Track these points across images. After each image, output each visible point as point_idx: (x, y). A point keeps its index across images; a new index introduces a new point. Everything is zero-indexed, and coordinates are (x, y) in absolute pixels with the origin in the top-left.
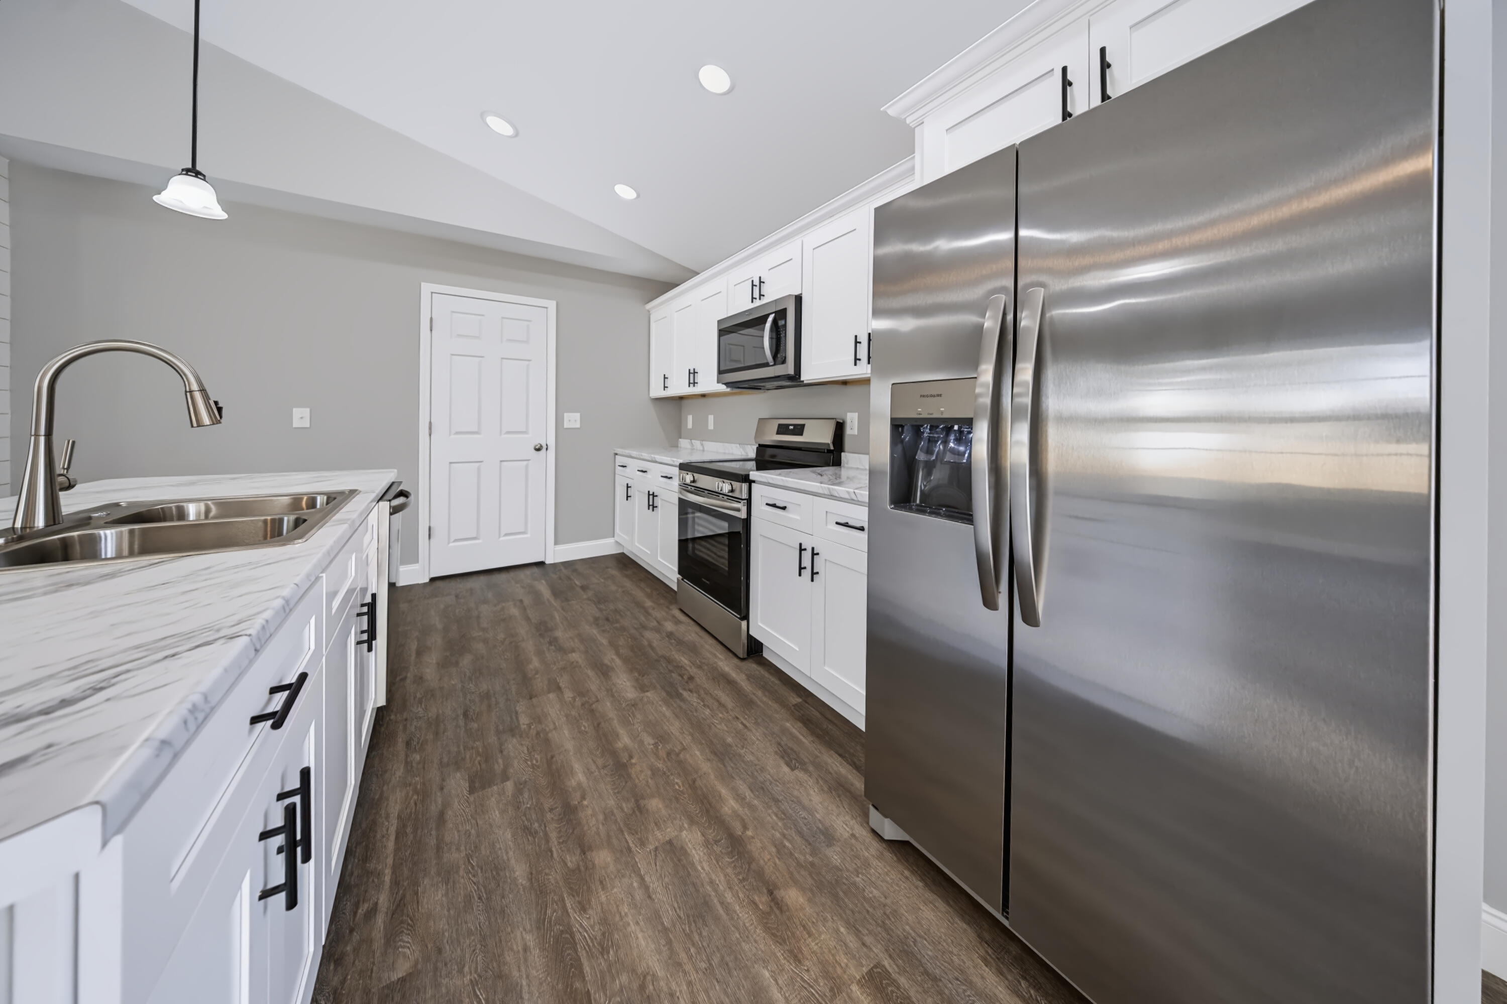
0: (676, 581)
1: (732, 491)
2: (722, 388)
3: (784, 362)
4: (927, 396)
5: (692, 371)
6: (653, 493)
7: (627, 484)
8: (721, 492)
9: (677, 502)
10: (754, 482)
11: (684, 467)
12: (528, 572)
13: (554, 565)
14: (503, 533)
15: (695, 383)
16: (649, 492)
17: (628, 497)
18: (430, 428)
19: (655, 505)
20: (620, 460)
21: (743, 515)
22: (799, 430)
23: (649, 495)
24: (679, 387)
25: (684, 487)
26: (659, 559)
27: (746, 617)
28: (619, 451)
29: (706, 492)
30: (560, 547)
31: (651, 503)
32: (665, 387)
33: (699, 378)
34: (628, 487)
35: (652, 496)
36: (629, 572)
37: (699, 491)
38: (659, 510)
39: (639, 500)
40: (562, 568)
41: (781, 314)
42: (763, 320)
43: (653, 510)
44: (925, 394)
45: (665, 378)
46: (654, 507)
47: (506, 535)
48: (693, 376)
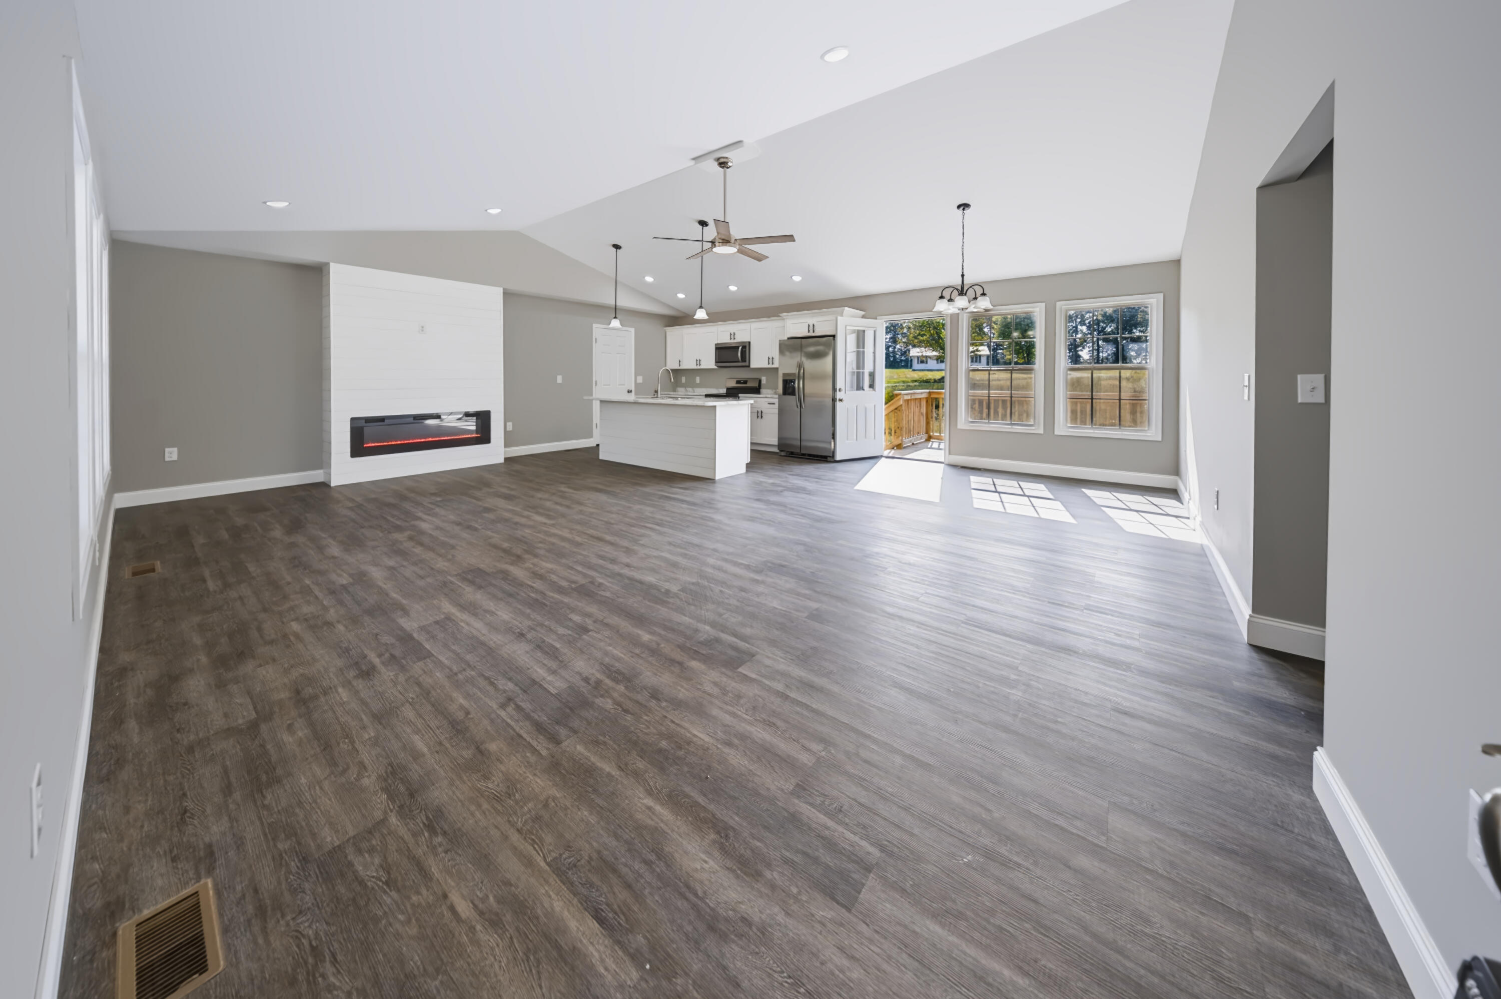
2: (716, 367)
3: (745, 361)
5: (696, 359)
18: (596, 383)
22: (745, 382)
24: (688, 365)
32: (678, 364)
33: (702, 363)
41: (744, 347)
42: (737, 348)
45: (678, 361)
48: (698, 362)
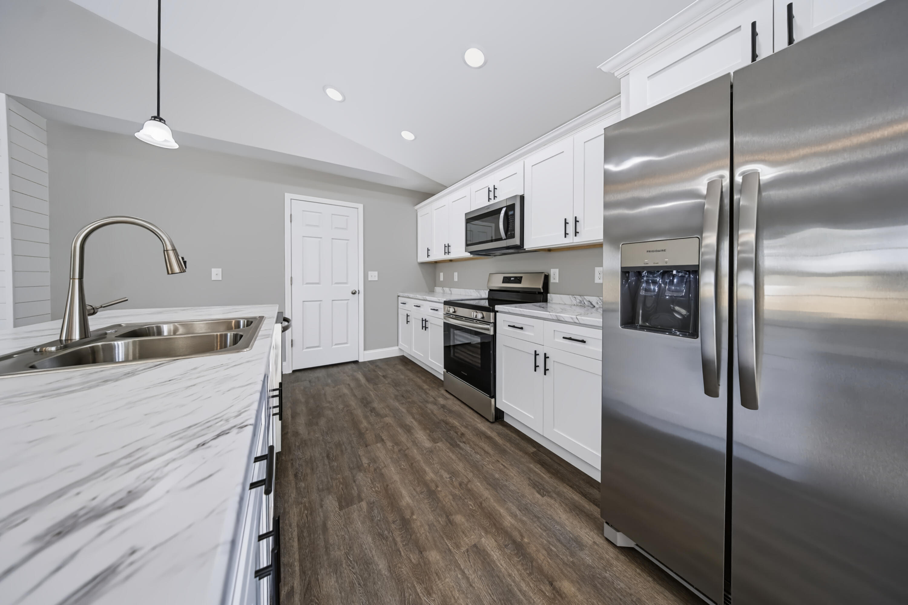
0: (443, 373)
1: (483, 318)
2: (468, 255)
3: (513, 238)
4: (653, 251)
5: (447, 245)
6: (426, 319)
7: (407, 314)
8: (476, 318)
9: (442, 325)
10: (497, 312)
11: (446, 303)
12: (349, 367)
13: (364, 363)
14: (334, 344)
15: (449, 252)
16: (422, 318)
17: (407, 322)
18: (291, 281)
19: (427, 327)
20: (401, 300)
21: (492, 333)
22: (518, 280)
23: (423, 320)
24: (438, 255)
25: (447, 315)
26: (430, 359)
27: (494, 396)
28: (401, 294)
29: (464, 318)
30: (367, 352)
31: (424, 325)
32: (428, 256)
33: (451, 249)
34: (407, 316)
35: (425, 321)
36: (409, 367)
37: (458, 317)
38: (429, 330)
39: (416, 324)
40: (369, 364)
42: (499, 211)
43: (425, 330)
44: (651, 250)
45: (428, 250)
46: (426, 328)
47: (336, 344)
48: (447, 248)
